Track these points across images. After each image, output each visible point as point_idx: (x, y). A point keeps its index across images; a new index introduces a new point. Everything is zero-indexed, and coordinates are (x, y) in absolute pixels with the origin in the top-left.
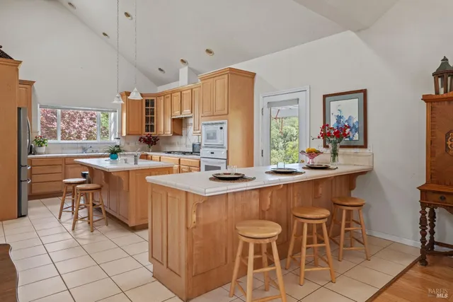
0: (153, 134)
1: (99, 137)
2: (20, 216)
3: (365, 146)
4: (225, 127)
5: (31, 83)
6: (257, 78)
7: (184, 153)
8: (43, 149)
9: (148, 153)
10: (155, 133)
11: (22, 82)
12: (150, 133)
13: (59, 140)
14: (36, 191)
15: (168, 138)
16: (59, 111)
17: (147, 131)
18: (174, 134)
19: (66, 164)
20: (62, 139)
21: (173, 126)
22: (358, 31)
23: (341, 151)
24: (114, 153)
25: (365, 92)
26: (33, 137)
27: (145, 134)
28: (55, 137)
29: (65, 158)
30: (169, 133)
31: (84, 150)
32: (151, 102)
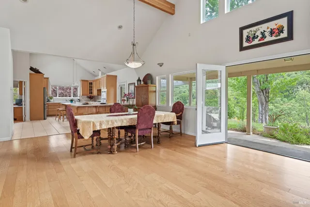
0: (92, 95)
1: (72, 96)
2: (44, 119)
5: (48, 78)
6: (117, 78)
8: (52, 100)
11: (45, 78)
13: (58, 97)
14: (50, 114)
15: (96, 96)
16: (58, 87)
18: (98, 95)
19: (59, 105)
20: (59, 96)
21: (97, 92)
23: (129, 100)
24: (72, 101)
26: (49, 96)
27: (89, 95)
29: (59, 103)
30: (96, 94)
31: (67, 100)
32: (91, 84)
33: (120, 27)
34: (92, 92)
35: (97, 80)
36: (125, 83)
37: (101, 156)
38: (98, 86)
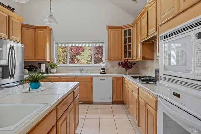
9: (124, 76)
10: (131, 58)
12: (127, 58)
20: (70, 63)
27: (123, 59)
30: (139, 58)
32: (127, 33)
34: (130, 53)
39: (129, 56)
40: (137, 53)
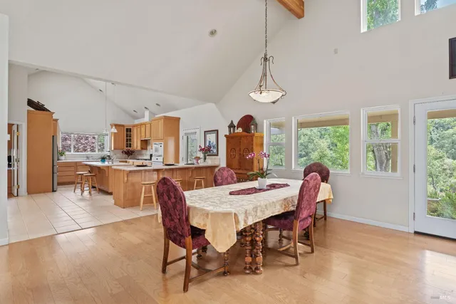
0: (131, 149)
1: (97, 150)
2: (53, 191)
3: (217, 155)
4: (162, 145)
5: (56, 120)
6: (181, 121)
7: (146, 160)
8: (63, 158)
9: (127, 160)
11: (53, 120)
13: (72, 152)
14: (61, 181)
15: (138, 151)
17: (127, 147)
18: (142, 149)
19: (77, 165)
20: (75, 151)
21: (141, 144)
22: (215, 103)
23: (207, 157)
24: (103, 159)
25: (217, 131)
26: (58, 150)
27: (125, 149)
28: (70, 151)
29: (76, 163)
30: (139, 148)
31: (88, 158)
32: (129, 130)
33: (213, 33)
34: (130, 144)
35: (141, 125)
36: (197, 131)
37: (236, 280)
38: (143, 134)
39: (130, 147)
40: (136, 144)
